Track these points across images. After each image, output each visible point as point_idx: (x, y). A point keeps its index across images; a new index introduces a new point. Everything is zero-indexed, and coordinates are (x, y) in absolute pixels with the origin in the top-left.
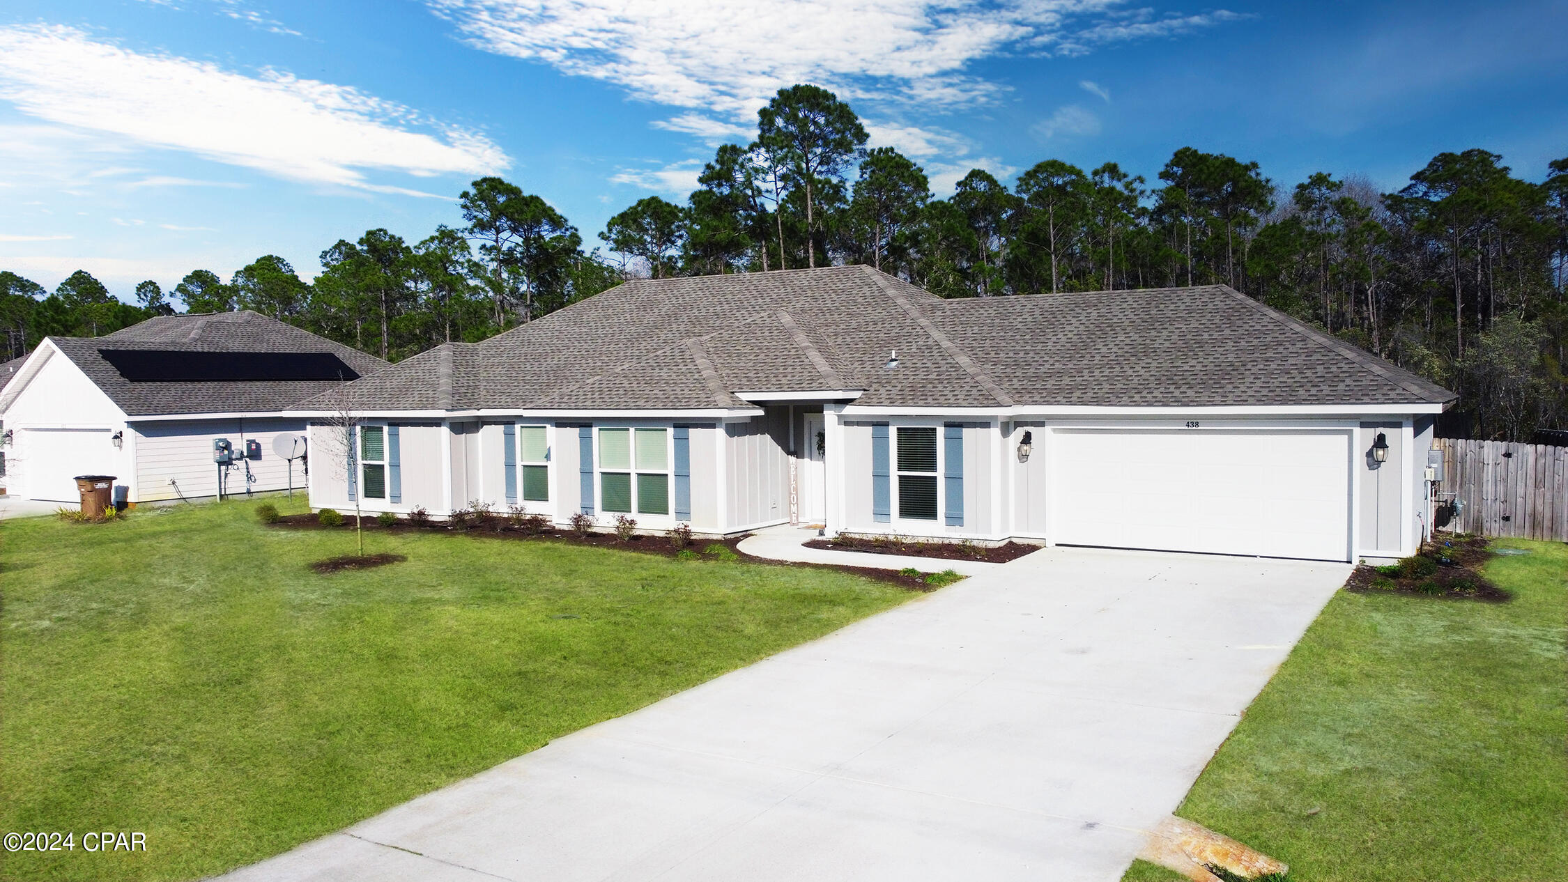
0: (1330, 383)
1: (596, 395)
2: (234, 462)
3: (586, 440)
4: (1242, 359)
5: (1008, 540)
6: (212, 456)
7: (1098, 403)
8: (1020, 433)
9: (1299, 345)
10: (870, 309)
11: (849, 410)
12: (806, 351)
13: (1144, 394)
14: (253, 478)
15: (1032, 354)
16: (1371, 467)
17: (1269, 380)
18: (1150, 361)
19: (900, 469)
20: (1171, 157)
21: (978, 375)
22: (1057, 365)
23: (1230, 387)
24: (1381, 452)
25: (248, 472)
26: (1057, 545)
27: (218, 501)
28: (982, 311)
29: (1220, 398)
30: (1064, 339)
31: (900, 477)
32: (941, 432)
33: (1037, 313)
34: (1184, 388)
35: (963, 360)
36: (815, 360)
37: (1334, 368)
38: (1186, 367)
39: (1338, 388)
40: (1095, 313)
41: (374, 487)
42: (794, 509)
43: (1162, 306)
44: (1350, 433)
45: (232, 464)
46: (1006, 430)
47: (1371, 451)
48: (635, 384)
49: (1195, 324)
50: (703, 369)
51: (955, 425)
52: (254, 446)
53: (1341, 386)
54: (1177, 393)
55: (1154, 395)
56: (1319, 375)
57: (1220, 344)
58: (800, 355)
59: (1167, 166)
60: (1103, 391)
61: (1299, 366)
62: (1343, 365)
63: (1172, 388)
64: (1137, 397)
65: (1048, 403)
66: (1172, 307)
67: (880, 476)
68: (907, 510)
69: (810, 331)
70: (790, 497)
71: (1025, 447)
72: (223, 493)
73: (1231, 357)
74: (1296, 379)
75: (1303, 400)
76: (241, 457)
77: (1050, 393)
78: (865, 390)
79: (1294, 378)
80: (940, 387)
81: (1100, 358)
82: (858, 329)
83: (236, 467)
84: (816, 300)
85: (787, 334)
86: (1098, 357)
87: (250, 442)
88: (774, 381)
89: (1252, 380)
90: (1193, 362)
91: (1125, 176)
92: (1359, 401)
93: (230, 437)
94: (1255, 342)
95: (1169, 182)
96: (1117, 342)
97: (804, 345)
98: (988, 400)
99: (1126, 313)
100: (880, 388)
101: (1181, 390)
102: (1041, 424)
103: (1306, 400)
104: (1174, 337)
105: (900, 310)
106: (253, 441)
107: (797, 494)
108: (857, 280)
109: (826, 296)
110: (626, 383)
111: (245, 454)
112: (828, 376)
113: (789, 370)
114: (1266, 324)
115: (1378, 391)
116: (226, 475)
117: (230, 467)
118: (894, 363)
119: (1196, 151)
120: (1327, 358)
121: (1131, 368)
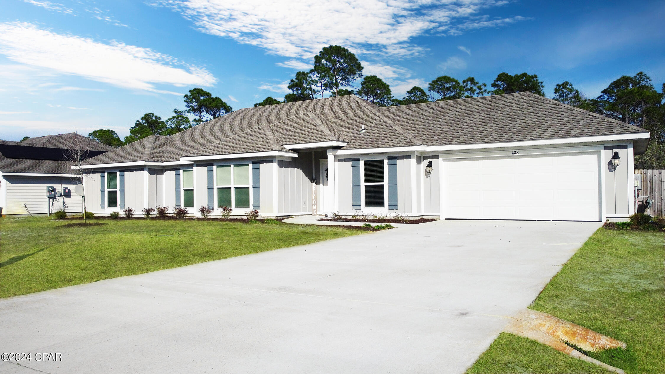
0: (587, 127)
1: (216, 149)
2: (57, 198)
3: (210, 172)
4: (539, 120)
5: (421, 217)
6: (46, 194)
7: (466, 143)
8: (426, 162)
9: (570, 112)
10: (353, 111)
11: (340, 152)
12: (319, 127)
13: (490, 138)
14: (66, 206)
15: (432, 125)
16: (610, 170)
17: (555, 128)
18: (492, 124)
19: (365, 182)
20: (497, 77)
21: (404, 133)
22: (445, 129)
23: (534, 132)
24: (616, 161)
25: (64, 203)
26: (446, 219)
27: (48, 216)
28: (408, 110)
29: (530, 137)
30: (448, 118)
31: (366, 186)
32: (386, 162)
33: (435, 108)
34: (510, 134)
35: (397, 128)
36: (324, 129)
37: (589, 121)
38: (511, 125)
39: (592, 129)
40: (464, 107)
41: (113, 202)
42: (314, 207)
43: (497, 102)
44: (599, 153)
45: (55, 199)
46: (419, 161)
47: (611, 161)
48: (235, 144)
49: (514, 108)
50: (268, 136)
51: (393, 158)
52: (67, 191)
53: (594, 128)
54: (507, 136)
55: (495, 138)
56: (581, 124)
57: (528, 115)
58: (316, 128)
59: (495, 81)
60: (469, 138)
61: (570, 121)
62: (593, 119)
63: (504, 135)
64: (486, 140)
65: (440, 145)
66: (503, 102)
67: (356, 186)
68: (369, 203)
69: (323, 120)
70: (313, 201)
71: (429, 169)
72: (51, 212)
73: (534, 120)
74: (569, 127)
75: (574, 135)
76: (61, 195)
77: (441, 140)
78: (348, 143)
79: (568, 126)
80: (386, 139)
81: (467, 125)
82: (347, 119)
83: (58, 200)
84: (328, 109)
85: (312, 120)
86: (465, 124)
87: (65, 189)
88: (302, 139)
89: (546, 129)
90: (515, 123)
91: (477, 83)
92: (604, 134)
93: (55, 186)
94: (546, 113)
95: (496, 88)
96: (475, 118)
97: (319, 124)
98: (409, 143)
99: (479, 106)
100: (355, 142)
101: (509, 135)
102: (437, 157)
103: (576, 135)
104: (504, 114)
105: (368, 110)
106: (67, 188)
107: (316, 200)
108: (348, 101)
109: (333, 107)
110: (231, 144)
111: (63, 194)
112: (329, 135)
113: (311, 134)
114: (551, 105)
115: (614, 129)
116: (53, 204)
117: (55, 200)
118: (364, 131)
119: (507, 74)
120: (584, 117)
121: (483, 127)
